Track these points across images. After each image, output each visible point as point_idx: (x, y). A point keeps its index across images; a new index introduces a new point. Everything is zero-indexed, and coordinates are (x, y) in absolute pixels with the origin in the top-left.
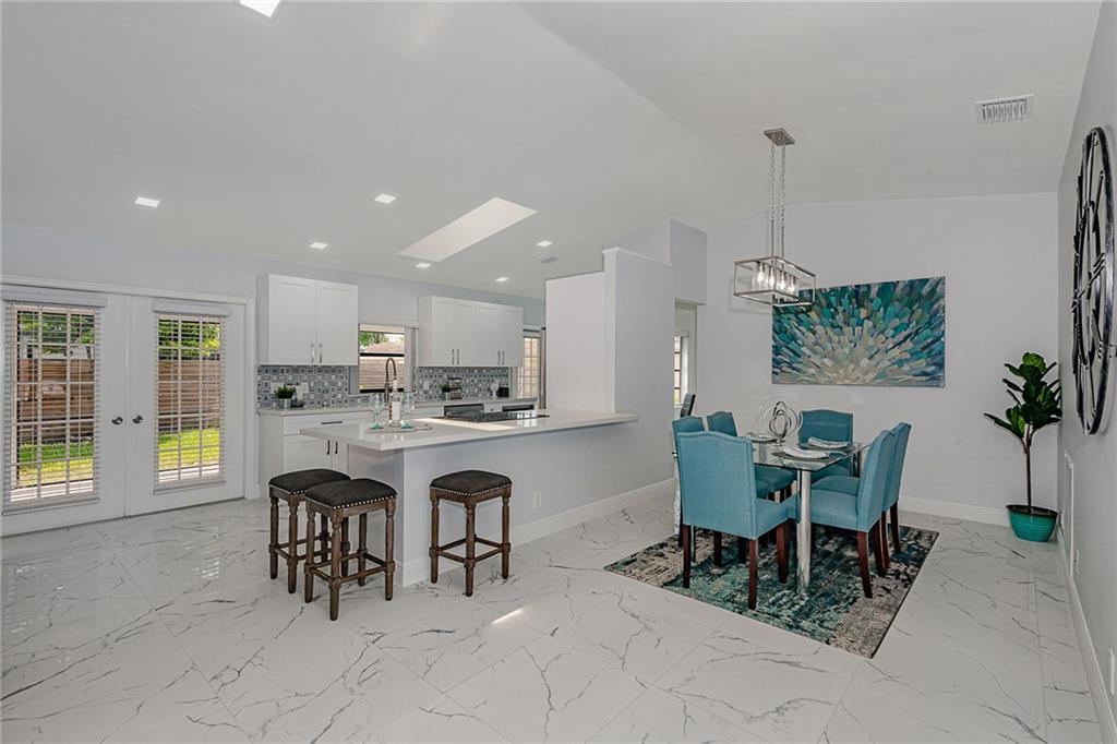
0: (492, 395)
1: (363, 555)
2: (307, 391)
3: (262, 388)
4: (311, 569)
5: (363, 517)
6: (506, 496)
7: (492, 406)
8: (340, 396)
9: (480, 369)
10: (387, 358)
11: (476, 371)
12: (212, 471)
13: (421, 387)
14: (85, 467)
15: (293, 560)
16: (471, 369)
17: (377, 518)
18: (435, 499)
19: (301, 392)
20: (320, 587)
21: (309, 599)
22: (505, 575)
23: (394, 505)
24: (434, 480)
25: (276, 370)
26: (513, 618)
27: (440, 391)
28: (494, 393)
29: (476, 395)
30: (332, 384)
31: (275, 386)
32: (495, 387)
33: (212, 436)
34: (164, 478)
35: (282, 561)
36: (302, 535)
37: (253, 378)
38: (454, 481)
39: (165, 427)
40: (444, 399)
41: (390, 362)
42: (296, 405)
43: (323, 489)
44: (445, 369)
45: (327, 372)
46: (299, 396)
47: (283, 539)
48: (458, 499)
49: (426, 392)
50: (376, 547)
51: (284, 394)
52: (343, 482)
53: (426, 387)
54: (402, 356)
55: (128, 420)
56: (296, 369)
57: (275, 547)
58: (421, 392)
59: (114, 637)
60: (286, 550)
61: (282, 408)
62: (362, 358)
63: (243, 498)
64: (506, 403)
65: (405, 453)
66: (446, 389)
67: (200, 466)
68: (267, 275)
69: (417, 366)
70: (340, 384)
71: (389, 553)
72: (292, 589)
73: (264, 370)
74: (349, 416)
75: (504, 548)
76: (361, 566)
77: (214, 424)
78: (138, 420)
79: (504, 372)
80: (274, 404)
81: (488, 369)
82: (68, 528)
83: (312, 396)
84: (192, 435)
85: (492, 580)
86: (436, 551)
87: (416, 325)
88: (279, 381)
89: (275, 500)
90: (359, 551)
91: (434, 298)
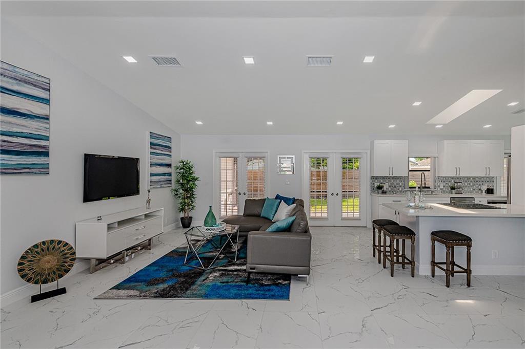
0: (482, 192)
1: (404, 256)
2: (388, 187)
3: (372, 185)
4: (385, 256)
5: (404, 241)
6: (469, 246)
7: (480, 199)
8: (401, 189)
9: (474, 178)
10: (421, 172)
11: (471, 179)
12: (357, 215)
13: (439, 187)
14: (325, 208)
15: (380, 252)
16: (469, 178)
17: (408, 242)
18: (433, 240)
19: (386, 187)
20: (388, 264)
21: (385, 267)
22: (469, 285)
23: (414, 239)
24: (433, 232)
25: (377, 178)
26: (467, 303)
27: (450, 189)
28: (484, 192)
29: (472, 192)
30: (397, 184)
31: (376, 184)
32: (485, 188)
33: (357, 201)
34: (345, 215)
35: (376, 251)
36: (382, 244)
37: (369, 181)
38: (441, 234)
39: (344, 197)
40: (452, 193)
41: (423, 174)
42: (384, 192)
43: (389, 227)
44: (452, 178)
45: (395, 179)
46: (385, 189)
47: (377, 244)
48: (443, 242)
49: (441, 189)
50: (408, 255)
51: (380, 188)
52: (396, 226)
53: (442, 187)
54: (429, 171)
55: (335, 194)
56: (383, 178)
57: (374, 245)
58: (439, 189)
59: (334, 260)
60: (378, 248)
61: (378, 193)
62: (410, 172)
63: (366, 227)
64: (491, 197)
65: (420, 218)
66: (453, 188)
67: (353, 212)
68: (374, 141)
69: (437, 176)
70: (401, 184)
71: (413, 258)
72: (380, 263)
73: (373, 178)
74: (403, 199)
75: (468, 271)
76: (403, 260)
77: (358, 196)
78: (332, 194)
79: (491, 179)
80: (376, 192)
81: (480, 178)
82: (322, 226)
83: (390, 189)
84: (351, 200)
85: (461, 285)
86: (434, 264)
87: (437, 155)
88: (378, 182)
89: (374, 229)
90: (402, 255)
91: (445, 141)
